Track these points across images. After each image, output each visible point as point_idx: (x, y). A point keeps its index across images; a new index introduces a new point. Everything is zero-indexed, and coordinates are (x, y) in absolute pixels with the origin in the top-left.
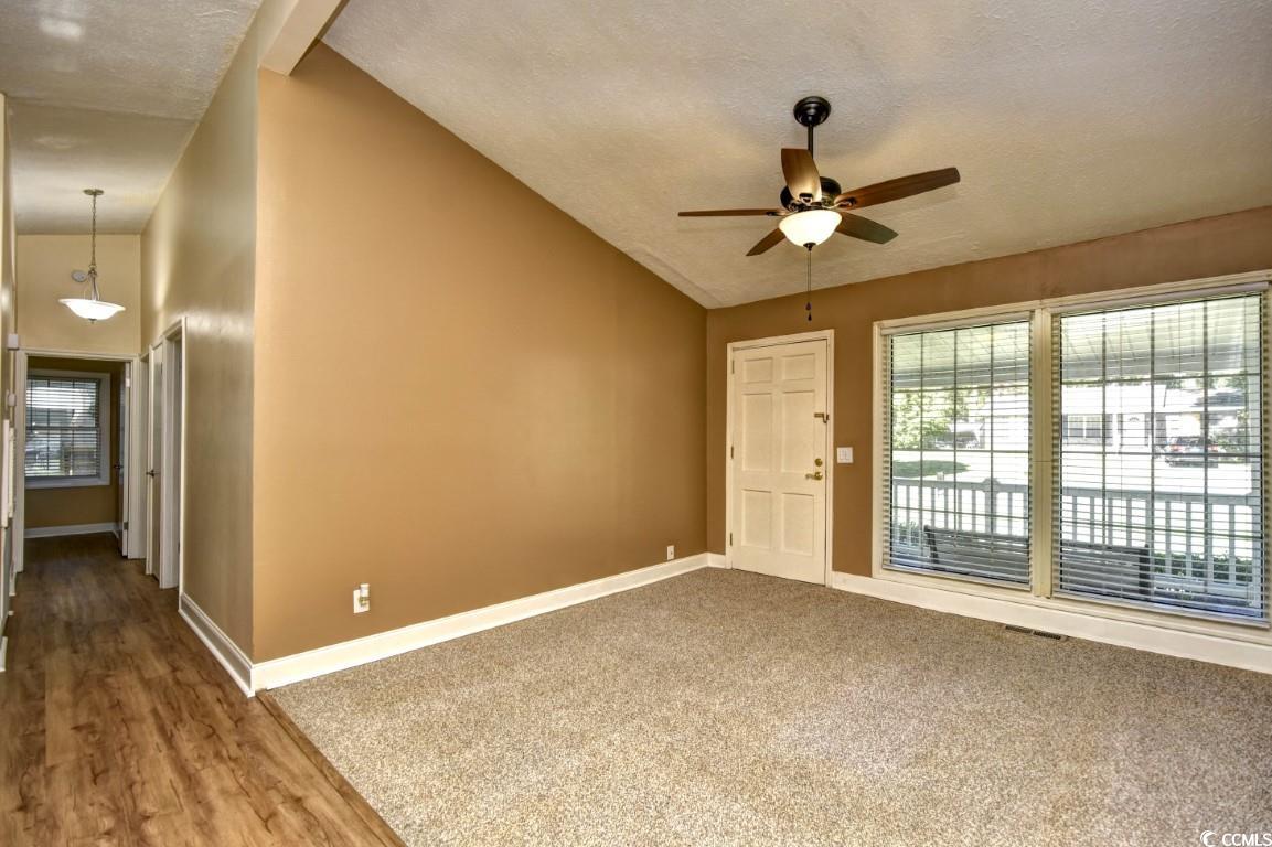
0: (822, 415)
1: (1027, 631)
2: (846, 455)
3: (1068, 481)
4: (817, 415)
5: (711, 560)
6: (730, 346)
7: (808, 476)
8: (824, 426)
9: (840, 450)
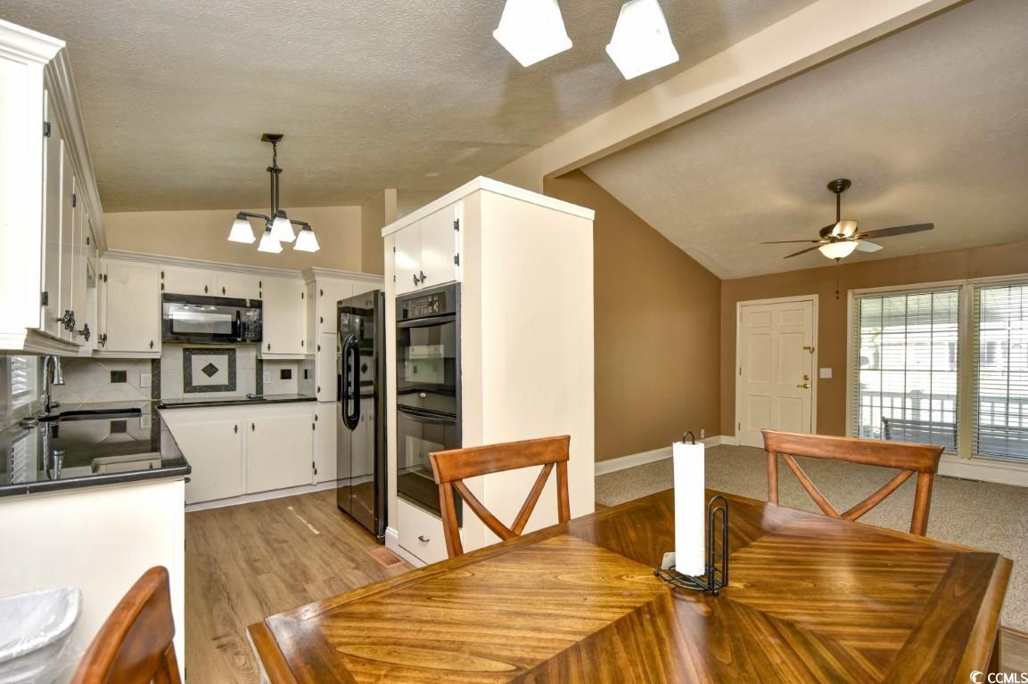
0: (809, 348)
1: (957, 478)
2: (827, 373)
3: (983, 392)
4: (805, 348)
5: (725, 440)
6: (738, 304)
7: (798, 386)
8: (809, 354)
9: (822, 370)
